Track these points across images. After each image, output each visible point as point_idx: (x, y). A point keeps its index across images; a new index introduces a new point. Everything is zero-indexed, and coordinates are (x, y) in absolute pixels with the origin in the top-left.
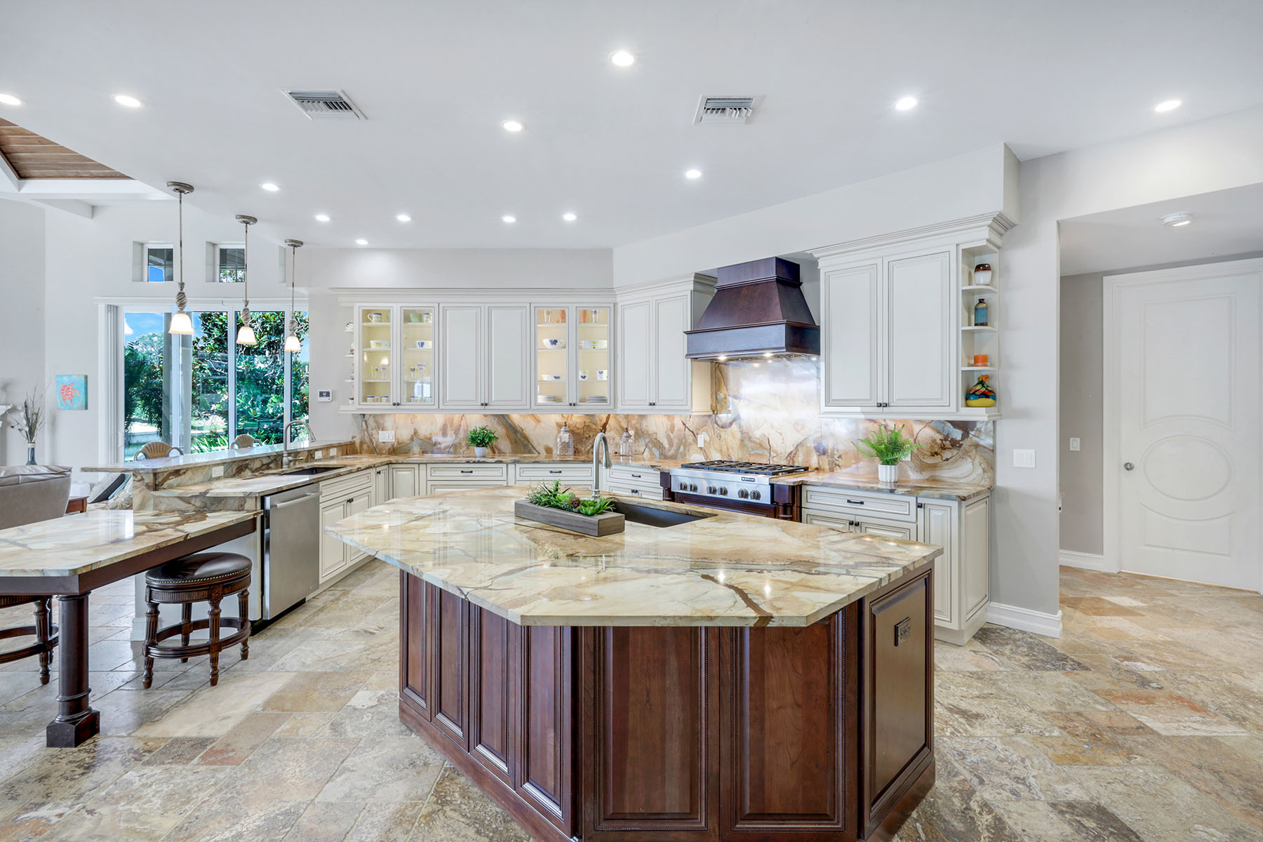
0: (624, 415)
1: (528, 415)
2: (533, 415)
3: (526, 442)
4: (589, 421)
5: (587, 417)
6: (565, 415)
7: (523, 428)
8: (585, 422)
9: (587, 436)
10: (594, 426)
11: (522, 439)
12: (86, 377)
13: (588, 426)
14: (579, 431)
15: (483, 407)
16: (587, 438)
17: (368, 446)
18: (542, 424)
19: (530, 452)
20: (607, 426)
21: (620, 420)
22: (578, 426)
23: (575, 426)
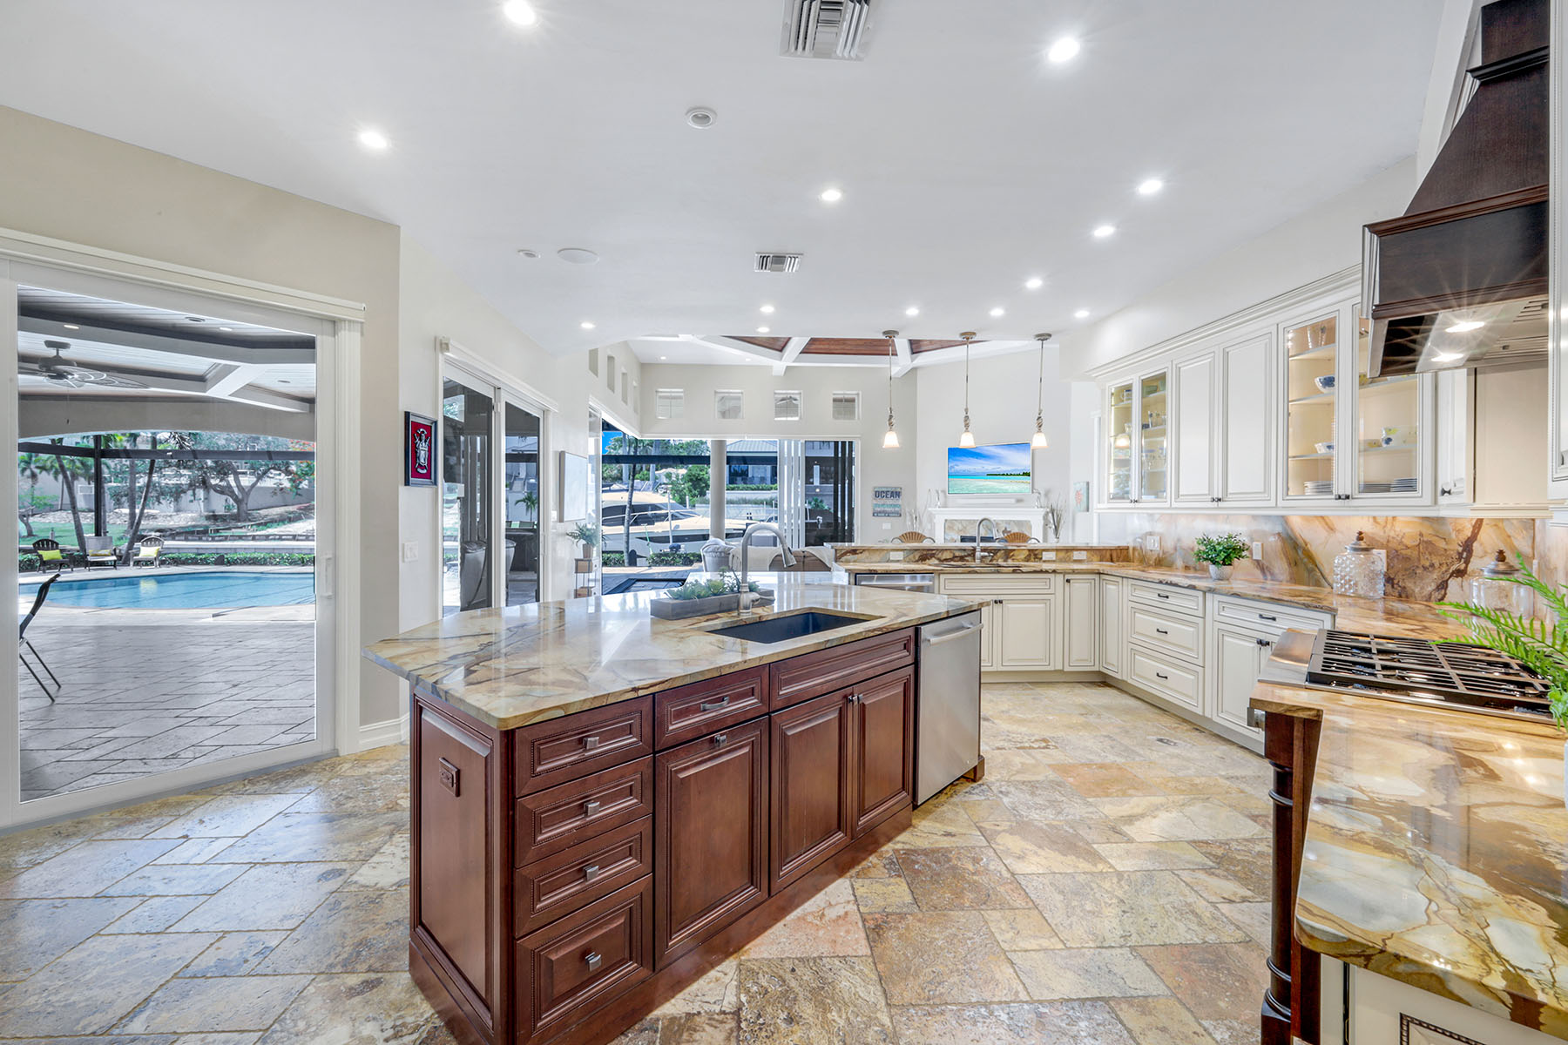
0: (1521, 520)
1: (1316, 517)
2: (1322, 517)
3: (1310, 566)
4: (1430, 531)
5: (1427, 523)
6: (1379, 520)
7: (1307, 541)
8: (1421, 535)
9: (1427, 564)
10: (1442, 544)
11: (1306, 560)
12: (1088, 483)
13: (1429, 543)
14: (1408, 552)
15: (1215, 504)
16: (1425, 568)
17: (1139, 554)
18: (1339, 535)
19: (1318, 584)
20: (1475, 545)
21: (1509, 532)
22: (1406, 541)
23: (1401, 543)
